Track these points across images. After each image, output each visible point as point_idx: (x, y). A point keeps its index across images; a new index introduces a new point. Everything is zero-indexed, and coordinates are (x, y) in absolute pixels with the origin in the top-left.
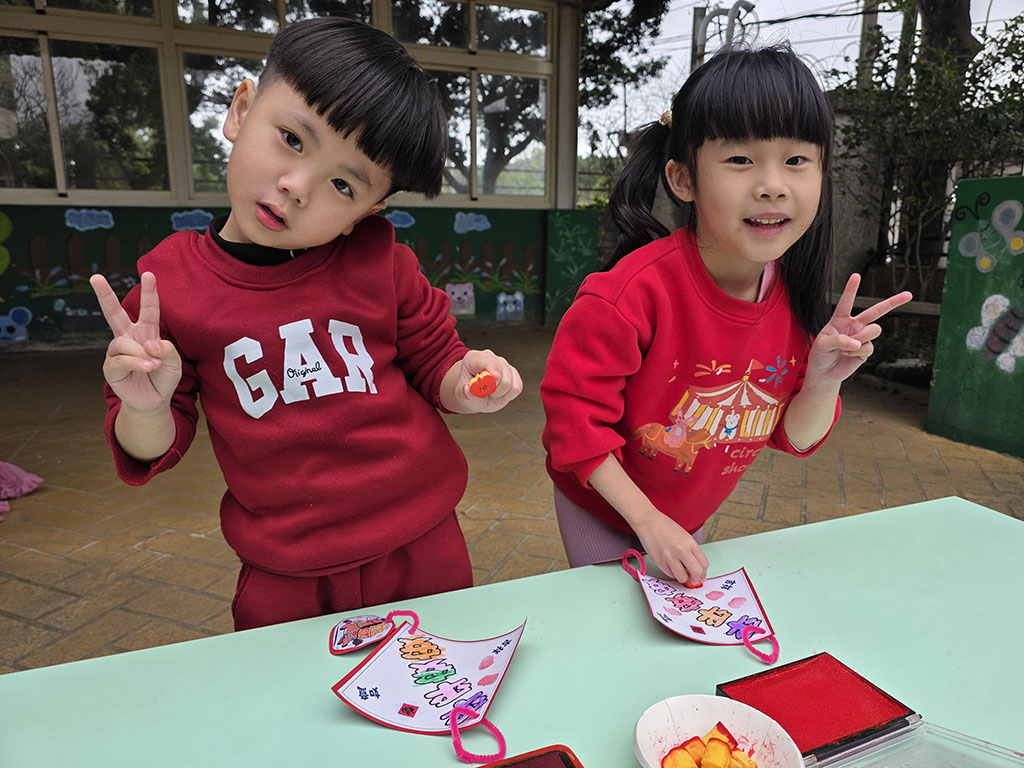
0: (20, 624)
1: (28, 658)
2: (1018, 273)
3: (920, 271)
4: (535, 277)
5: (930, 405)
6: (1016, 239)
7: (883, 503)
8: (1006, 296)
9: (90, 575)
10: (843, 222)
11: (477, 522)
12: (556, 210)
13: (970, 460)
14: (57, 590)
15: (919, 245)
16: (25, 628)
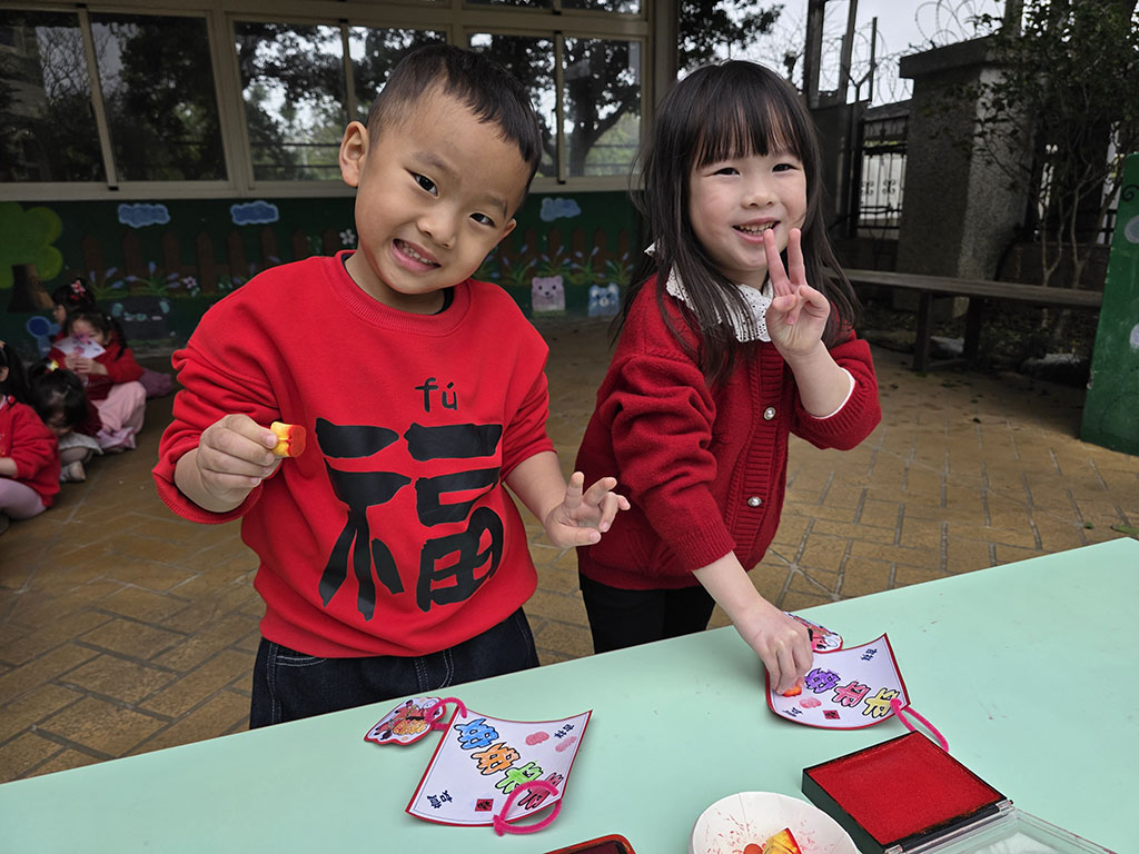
0: (134, 665)
1: (148, 701)
3: (1075, 250)
4: (631, 267)
5: (1086, 410)
7: (1032, 523)
9: (196, 612)
10: (985, 194)
13: (1131, 472)
14: (165, 629)
15: (1074, 220)
16: (139, 669)
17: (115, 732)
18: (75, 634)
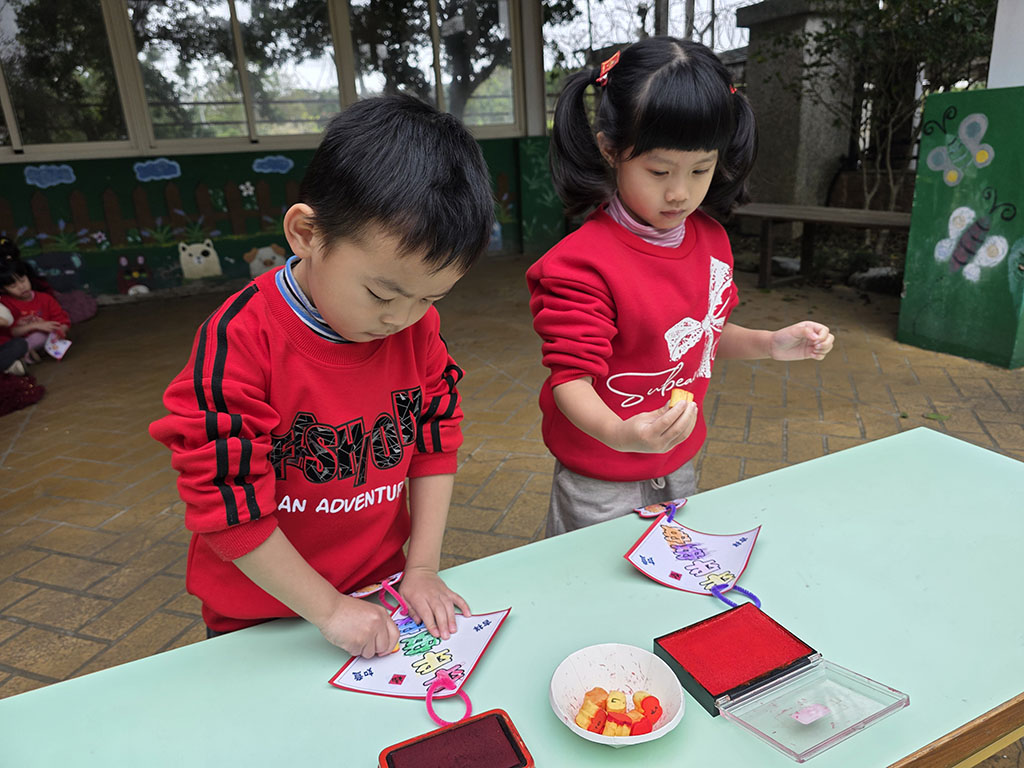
0: (71, 596)
1: (87, 627)
2: (983, 186)
3: (891, 177)
4: (510, 206)
5: (901, 316)
6: (982, 151)
7: (858, 416)
8: (973, 207)
9: (127, 544)
10: (814, 130)
11: (484, 464)
12: (526, 138)
13: (939, 367)
14: (99, 561)
15: (889, 150)
16: (76, 599)
17: (59, 657)
18: (13, 573)
